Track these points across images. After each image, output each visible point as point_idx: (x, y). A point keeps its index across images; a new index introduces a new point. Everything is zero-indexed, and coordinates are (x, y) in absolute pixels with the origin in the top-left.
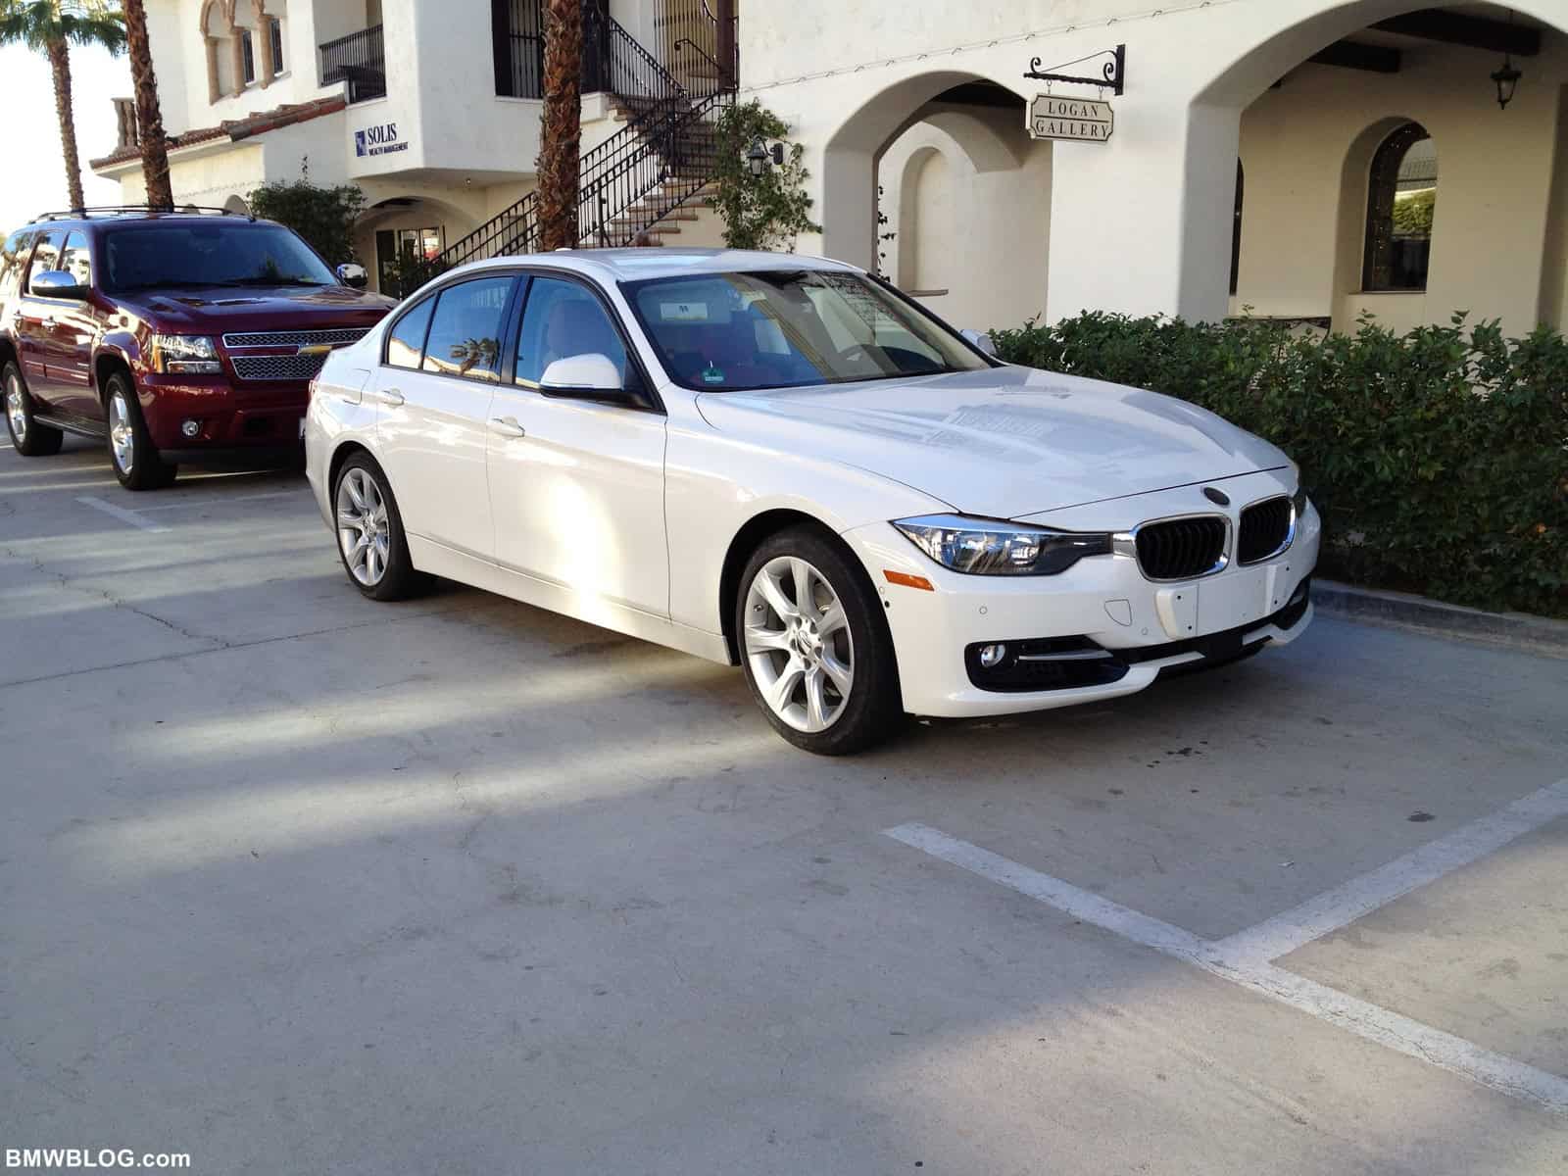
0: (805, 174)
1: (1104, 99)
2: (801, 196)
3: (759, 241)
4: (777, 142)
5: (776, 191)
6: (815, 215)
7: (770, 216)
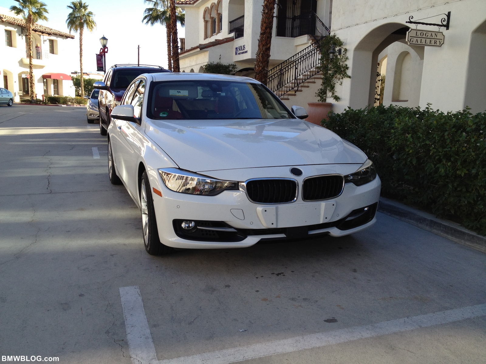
0: (347, 58)
1: (441, 31)
2: (345, 66)
3: (332, 81)
4: (340, 48)
5: (338, 64)
6: (349, 72)
7: (335, 72)
